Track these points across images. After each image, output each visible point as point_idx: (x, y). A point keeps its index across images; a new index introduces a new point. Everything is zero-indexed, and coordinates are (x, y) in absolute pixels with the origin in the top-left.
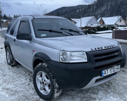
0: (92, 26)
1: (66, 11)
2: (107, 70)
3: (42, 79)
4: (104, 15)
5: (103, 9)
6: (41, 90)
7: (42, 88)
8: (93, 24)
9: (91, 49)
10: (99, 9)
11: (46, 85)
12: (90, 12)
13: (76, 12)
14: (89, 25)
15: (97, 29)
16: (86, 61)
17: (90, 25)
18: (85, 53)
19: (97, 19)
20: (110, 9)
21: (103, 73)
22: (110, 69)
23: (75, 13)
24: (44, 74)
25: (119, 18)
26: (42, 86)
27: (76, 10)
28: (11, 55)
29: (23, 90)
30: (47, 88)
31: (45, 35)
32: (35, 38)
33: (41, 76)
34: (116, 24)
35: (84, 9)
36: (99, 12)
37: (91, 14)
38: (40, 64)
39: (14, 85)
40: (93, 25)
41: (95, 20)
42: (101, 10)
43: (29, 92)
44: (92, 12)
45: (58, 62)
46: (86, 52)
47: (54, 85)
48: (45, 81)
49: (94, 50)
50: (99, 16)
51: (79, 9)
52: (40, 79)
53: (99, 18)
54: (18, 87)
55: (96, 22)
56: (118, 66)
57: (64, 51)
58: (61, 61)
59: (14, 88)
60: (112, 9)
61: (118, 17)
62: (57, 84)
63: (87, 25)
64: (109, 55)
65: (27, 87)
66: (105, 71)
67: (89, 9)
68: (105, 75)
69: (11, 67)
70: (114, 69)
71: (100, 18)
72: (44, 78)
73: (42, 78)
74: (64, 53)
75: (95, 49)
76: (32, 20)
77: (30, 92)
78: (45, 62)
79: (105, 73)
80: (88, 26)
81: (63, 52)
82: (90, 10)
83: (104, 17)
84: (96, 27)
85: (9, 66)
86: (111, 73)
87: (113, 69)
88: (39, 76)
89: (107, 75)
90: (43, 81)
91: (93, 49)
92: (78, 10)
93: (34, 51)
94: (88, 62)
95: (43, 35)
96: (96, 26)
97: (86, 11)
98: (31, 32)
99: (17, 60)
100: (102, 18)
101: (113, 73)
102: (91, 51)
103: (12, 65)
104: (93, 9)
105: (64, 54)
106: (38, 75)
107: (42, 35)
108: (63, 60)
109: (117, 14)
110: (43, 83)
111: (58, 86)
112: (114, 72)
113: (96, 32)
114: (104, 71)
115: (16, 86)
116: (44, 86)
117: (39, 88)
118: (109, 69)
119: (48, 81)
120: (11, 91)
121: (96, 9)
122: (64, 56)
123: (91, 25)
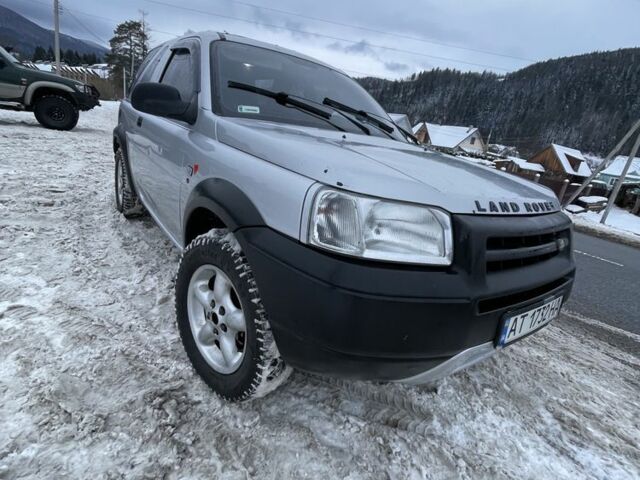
2: (524, 317)
3: (213, 301)
4: (429, 117)
5: (432, 100)
6: (205, 342)
7: (209, 336)
10: (421, 101)
11: (225, 330)
12: (396, 103)
16: (446, 261)
18: (447, 219)
19: (413, 126)
20: (450, 104)
21: (507, 327)
22: (534, 314)
24: (221, 281)
25: (470, 133)
26: (209, 329)
28: (126, 178)
29: (133, 322)
30: (228, 344)
31: (256, 110)
32: (209, 113)
33: (211, 286)
34: (460, 149)
36: (421, 106)
37: (397, 107)
38: (211, 233)
39: (106, 292)
42: (425, 101)
43: (156, 338)
45: (299, 242)
46: (452, 215)
47: (261, 344)
48: (223, 311)
49: (488, 212)
50: (417, 118)
52: (205, 296)
53: (418, 123)
54: (117, 306)
56: (558, 299)
57: (339, 187)
58: (315, 239)
59: (101, 308)
60: (455, 107)
61: (468, 129)
62: (274, 344)
65: (155, 310)
66: (516, 320)
67: (395, 93)
68: (511, 337)
69: (123, 219)
70: (545, 312)
71: (421, 124)
72: (219, 301)
73: (213, 298)
74: (339, 200)
75: (493, 207)
76: (212, 44)
77: (160, 337)
78: (234, 232)
79: (512, 330)
81: (336, 194)
82: (396, 96)
83: (430, 122)
85: (118, 213)
86: (532, 328)
87: (542, 311)
88: (201, 283)
89: (517, 335)
90: (217, 311)
91: (482, 207)
93: (196, 167)
94: (455, 269)
95: (245, 109)
97: (385, 96)
98: (197, 90)
99: (142, 196)
100: (427, 124)
101: (536, 326)
102: (474, 215)
103: (127, 212)
104: (405, 95)
105: (335, 206)
106: (199, 278)
107: (244, 107)
108: (328, 235)
109: (464, 121)
110: (215, 319)
111: (277, 355)
114: (513, 319)
115: (111, 300)
116: (216, 331)
117: (196, 330)
118: (530, 313)
119: (238, 318)
120: (84, 321)
121: (413, 97)
122: (335, 219)
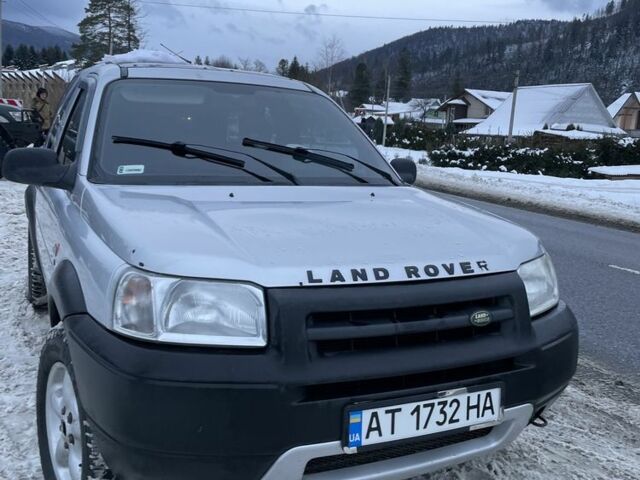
0: (573, 135)
1: (449, 51)
2: (393, 412)
3: (64, 407)
8: (582, 125)
9: (310, 274)
13: (501, 55)
14: (558, 129)
15: (596, 153)
16: (261, 342)
17: (565, 126)
19: (609, 101)
21: (359, 425)
22: (417, 409)
23: (494, 61)
27: (502, 45)
31: (140, 169)
32: (84, 179)
35: (546, 41)
40: (578, 129)
41: (592, 104)
44: (588, 63)
46: (265, 290)
49: (327, 282)
51: (520, 41)
52: (58, 402)
53: (623, 94)
55: (599, 116)
56: (483, 394)
57: (141, 268)
63: (546, 128)
64: (426, 317)
66: (375, 415)
68: (374, 439)
70: (449, 411)
71: (627, 96)
75: (336, 275)
76: (108, 85)
79: (370, 429)
80: (548, 131)
82: (578, 47)
84: (594, 141)
85: (26, 303)
86: (422, 432)
87: (437, 408)
89: (387, 437)
92: (515, 47)
93: (59, 247)
94: (271, 350)
95: (127, 170)
96: (593, 136)
100: (637, 95)
101: (433, 429)
103: (38, 301)
104: (596, 44)
107: (126, 168)
110: (64, 428)
112: (447, 427)
113: (591, 169)
114: (367, 414)
118: (408, 408)
121: (614, 44)
123: (570, 128)
